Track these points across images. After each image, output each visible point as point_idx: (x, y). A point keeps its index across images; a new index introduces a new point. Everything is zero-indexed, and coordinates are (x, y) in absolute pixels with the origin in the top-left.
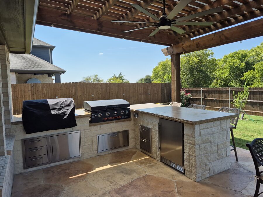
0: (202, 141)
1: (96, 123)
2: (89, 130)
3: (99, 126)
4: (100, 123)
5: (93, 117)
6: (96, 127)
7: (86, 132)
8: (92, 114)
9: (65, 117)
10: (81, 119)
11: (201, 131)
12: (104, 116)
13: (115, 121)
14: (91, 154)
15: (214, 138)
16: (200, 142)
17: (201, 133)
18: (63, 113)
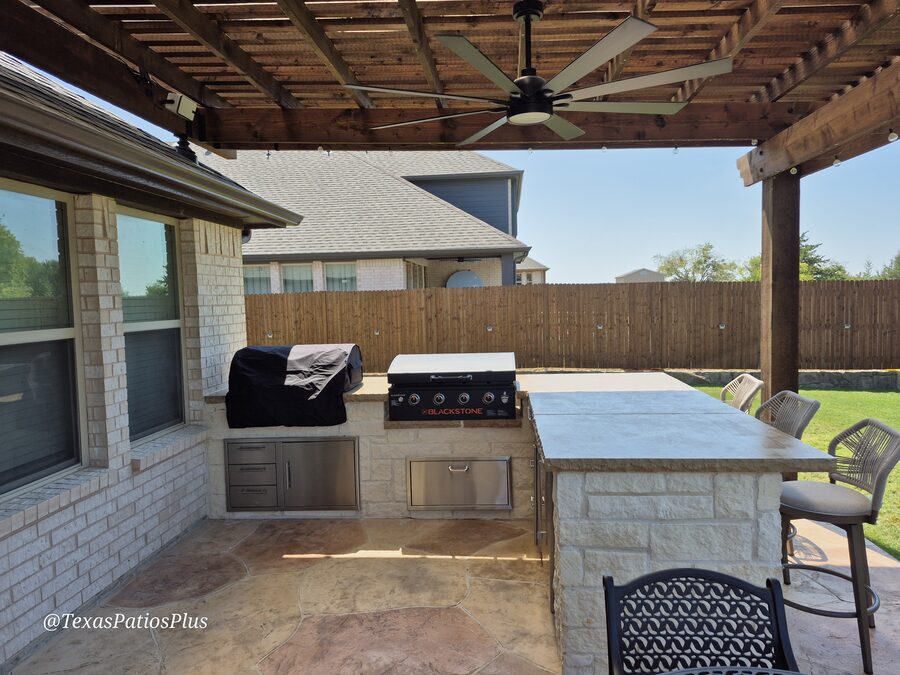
0: (596, 536)
1: (401, 422)
2: (384, 440)
3: (411, 432)
4: (414, 422)
5: (394, 403)
6: (403, 432)
7: (374, 443)
8: (389, 394)
9: (313, 397)
10: (361, 404)
11: (592, 499)
12: (427, 402)
13: (462, 422)
14: (390, 509)
15: (669, 538)
16: (582, 536)
17: (592, 507)
18: (311, 384)
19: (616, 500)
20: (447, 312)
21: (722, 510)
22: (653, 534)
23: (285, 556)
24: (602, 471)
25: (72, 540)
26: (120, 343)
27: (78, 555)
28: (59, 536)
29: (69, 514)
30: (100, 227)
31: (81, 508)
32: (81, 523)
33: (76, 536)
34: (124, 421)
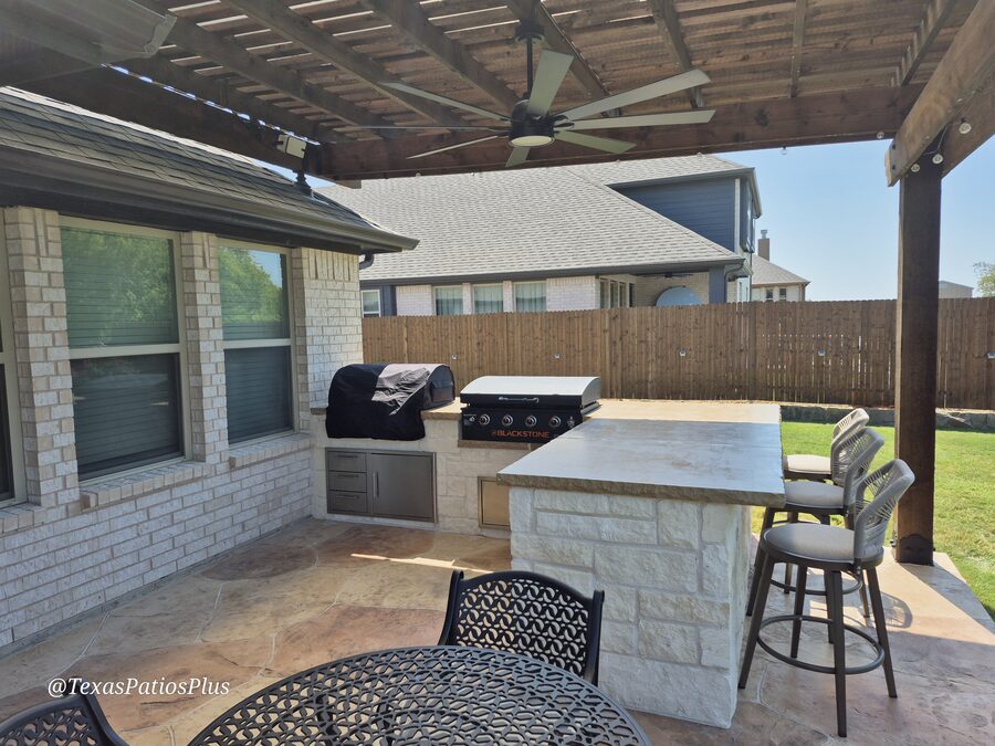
0: (544, 552)
1: (473, 442)
2: (458, 458)
3: (483, 452)
4: (484, 442)
5: (466, 423)
6: (475, 452)
7: (450, 460)
8: (462, 414)
9: (394, 412)
10: (439, 422)
11: (541, 515)
12: (496, 423)
13: (529, 445)
14: (463, 525)
15: (612, 561)
16: (532, 550)
17: (540, 523)
18: (394, 400)
19: (563, 518)
20: (633, 334)
21: (665, 538)
22: (597, 555)
23: (354, 555)
24: (546, 488)
25: (169, 517)
26: (220, 357)
27: (174, 530)
28: (155, 512)
29: (165, 495)
30: (201, 259)
31: (177, 492)
32: (177, 504)
33: (172, 514)
34: (223, 424)
